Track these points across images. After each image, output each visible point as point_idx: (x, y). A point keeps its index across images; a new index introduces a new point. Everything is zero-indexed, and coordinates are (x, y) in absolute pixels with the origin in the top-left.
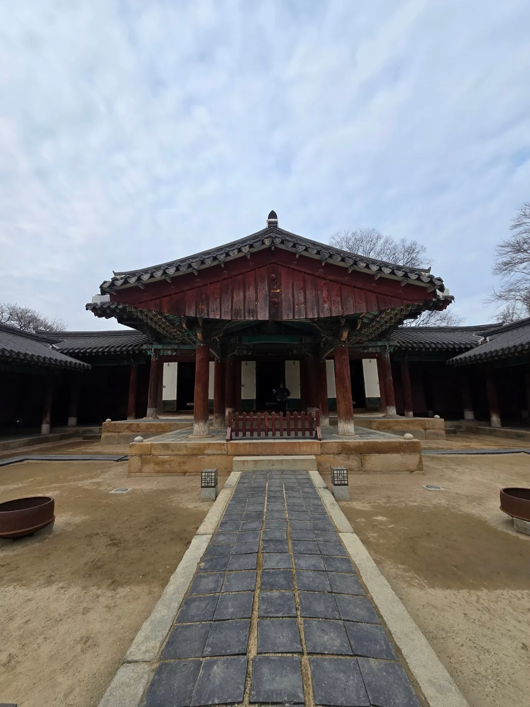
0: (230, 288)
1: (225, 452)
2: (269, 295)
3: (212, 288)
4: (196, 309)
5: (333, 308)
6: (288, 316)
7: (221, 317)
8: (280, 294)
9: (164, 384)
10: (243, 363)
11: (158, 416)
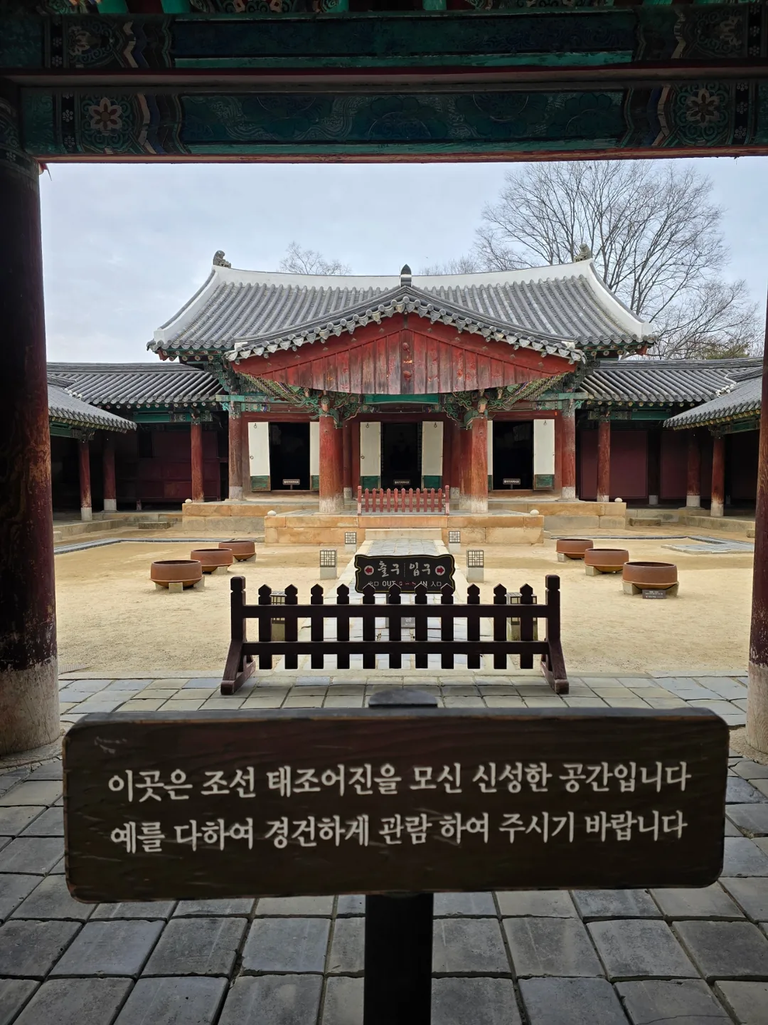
0: (359, 359)
1: (357, 525)
2: (401, 367)
3: (339, 358)
4: (325, 382)
5: (468, 382)
6: (420, 390)
7: (350, 390)
8: (412, 365)
9: (250, 454)
10: (363, 424)
11: (244, 498)
